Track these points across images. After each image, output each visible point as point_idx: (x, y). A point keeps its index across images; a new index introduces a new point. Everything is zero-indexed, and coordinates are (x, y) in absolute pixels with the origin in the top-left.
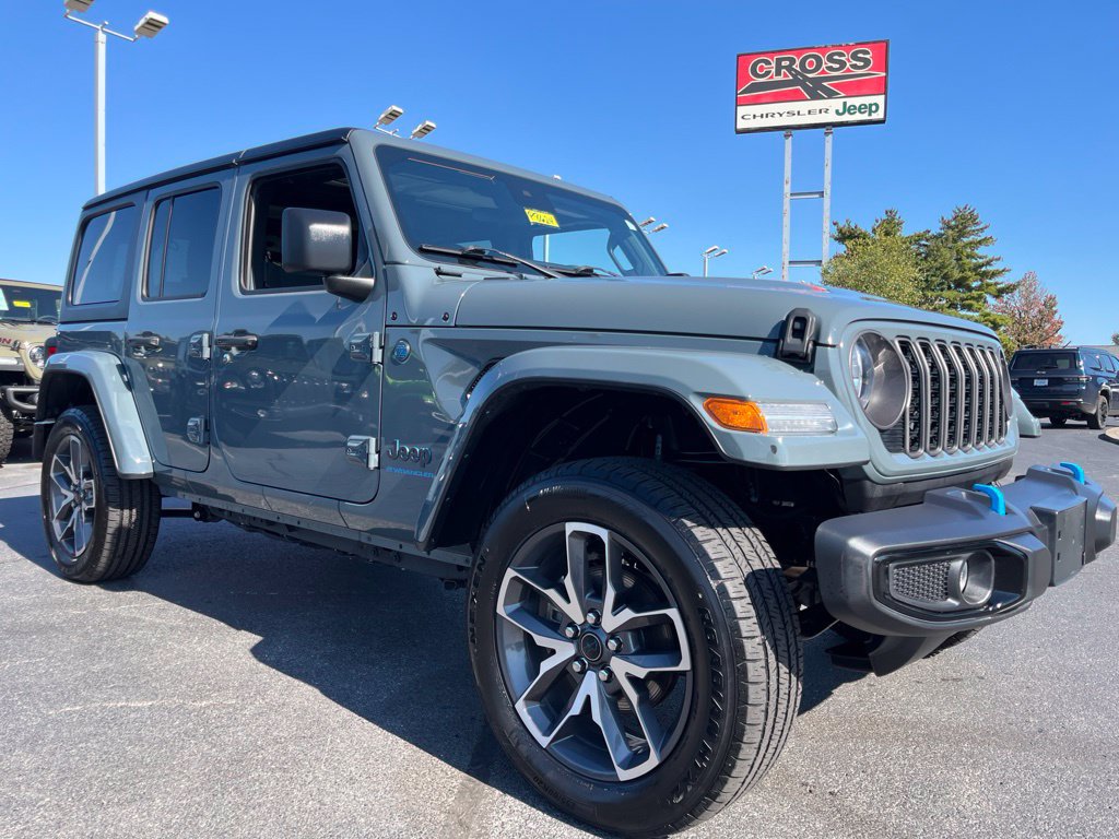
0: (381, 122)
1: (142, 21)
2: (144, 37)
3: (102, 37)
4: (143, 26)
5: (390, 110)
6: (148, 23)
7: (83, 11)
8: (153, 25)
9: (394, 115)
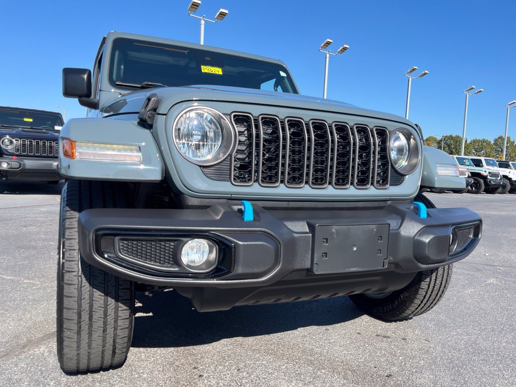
0: (322, 47)
1: (218, 13)
2: (219, 20)
3: (203, 22)
4: (218, 16)
5: (326, 41)
6: (220, 14)
7: (195, 12)
8: (222, 14)
9: (328, 43)
